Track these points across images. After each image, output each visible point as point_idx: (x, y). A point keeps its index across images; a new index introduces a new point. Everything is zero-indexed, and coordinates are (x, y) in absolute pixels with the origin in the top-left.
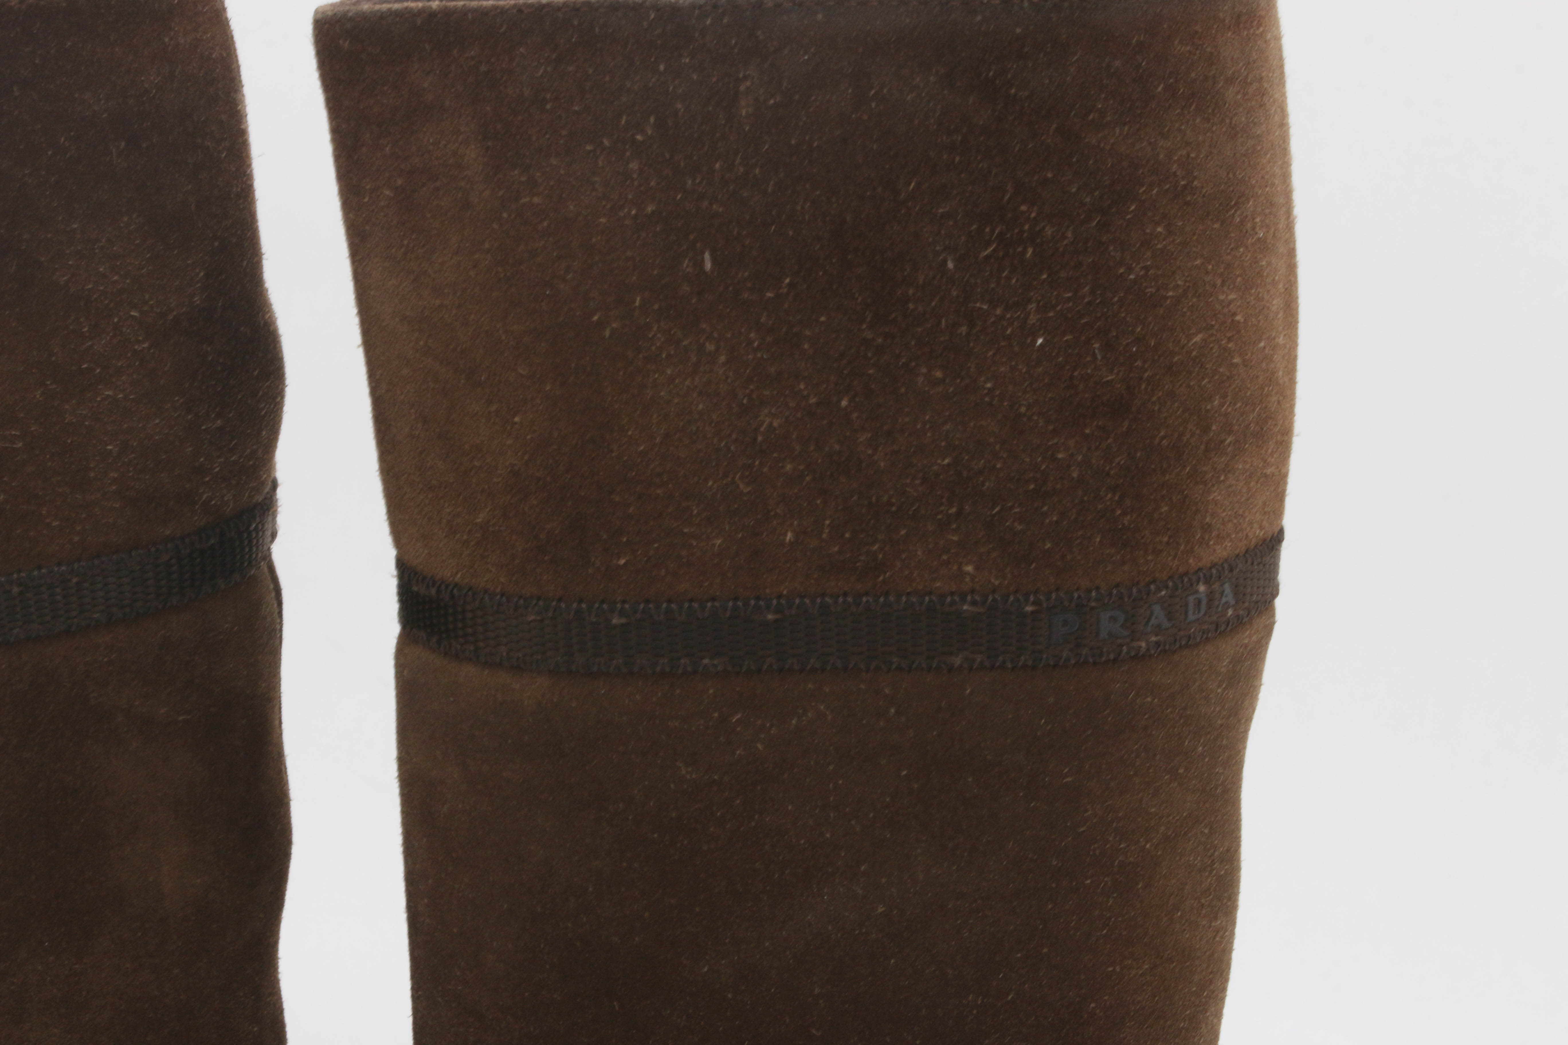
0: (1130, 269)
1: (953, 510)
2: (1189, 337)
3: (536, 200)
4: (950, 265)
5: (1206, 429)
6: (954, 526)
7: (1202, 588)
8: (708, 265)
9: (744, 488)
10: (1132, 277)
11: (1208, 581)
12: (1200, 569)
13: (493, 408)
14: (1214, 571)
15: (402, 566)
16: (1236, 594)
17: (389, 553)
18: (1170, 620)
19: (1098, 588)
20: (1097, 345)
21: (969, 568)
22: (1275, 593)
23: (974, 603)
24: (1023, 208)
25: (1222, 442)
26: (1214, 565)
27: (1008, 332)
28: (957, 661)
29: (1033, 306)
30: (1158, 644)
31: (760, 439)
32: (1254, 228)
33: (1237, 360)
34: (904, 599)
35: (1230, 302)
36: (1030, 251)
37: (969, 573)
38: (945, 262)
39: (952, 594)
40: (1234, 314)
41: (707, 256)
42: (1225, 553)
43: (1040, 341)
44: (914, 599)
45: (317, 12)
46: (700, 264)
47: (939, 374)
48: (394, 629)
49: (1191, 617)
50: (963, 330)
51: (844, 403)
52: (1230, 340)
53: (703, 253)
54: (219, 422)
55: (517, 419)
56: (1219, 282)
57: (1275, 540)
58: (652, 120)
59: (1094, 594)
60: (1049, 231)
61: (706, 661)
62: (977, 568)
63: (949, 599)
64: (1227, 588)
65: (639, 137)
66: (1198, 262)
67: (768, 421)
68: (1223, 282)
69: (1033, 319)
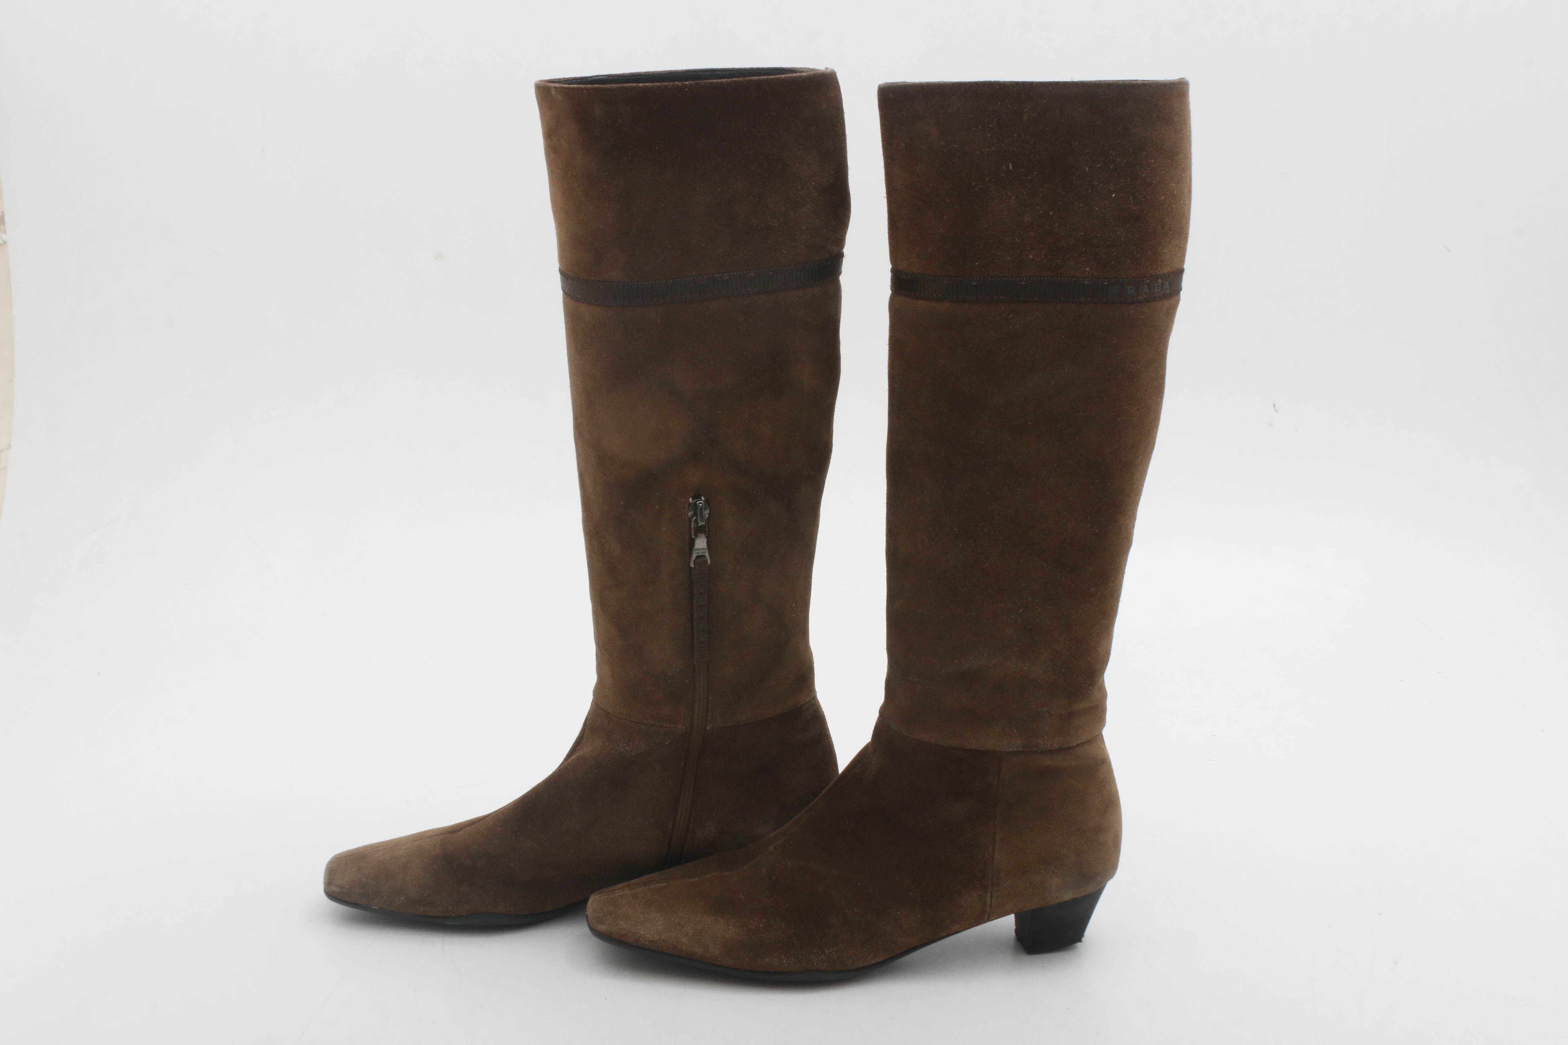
0: (1143, 174)
1: (1083, 250)
2: (1160, 197)
3: (956, 146)
4: (1087, 169)
5: (1163, 228)
6: (1083, 255)
7: (1160, 281)
8: (1011, 167)
9: (1018, 241)
10: (1143, 176)
11: (1162, 279)
12: (1160, 275)
13: (936, 214)
14: (1164, 276)
15: (893, 271)
16: (1170, 286)
17: (889, 266)
18: (1150, 291)
19: (1127, 278)
20: (1131, 198)
21: (1088, 269)
22: (1181, 290)
23: (1088, 281)
24: (1111, 152)
25: (1168, 233)
26: (1163, 275)
27: (1104, 192)
28: (1082, 300)
29: (1112, 184)
30: (1145, 298)
31: (1024, 224)
32: (1181, 164)
33: (1174, 206)
34: (1066, 279)
35: (1173, 187)
36: (1112, 166)
37: (1087, 271)
38: (1085, 168)
39: (1082, 278)
40: (1174, 191)
41: (1010, 165)
42: (1167, 271)
43: (1114, 195)
44: (1069, 279)
45: (879, 85)
46: (1008, 167)
47: (1081, 205)
48: (889, 292)
49: (1156, 291)
50: (1090, 191)
51: (1051, 213)
52: (1172, 199)
53: (1009, 163)
54: (834, 223)
55: (945, 217)
56: (1170, 179)
57: (1181, 271)
58: (995, 120)
59: (1126, 280)
60: (1118, 160)
61: (1002, 297)
62: (1090, 269)
63: (1080, 279)
64: (1167, 283)
65: (991, 126)
66: (1164, 172)
67: (1027, 218)
68: (1171, 180)
69: (1112, 188)
